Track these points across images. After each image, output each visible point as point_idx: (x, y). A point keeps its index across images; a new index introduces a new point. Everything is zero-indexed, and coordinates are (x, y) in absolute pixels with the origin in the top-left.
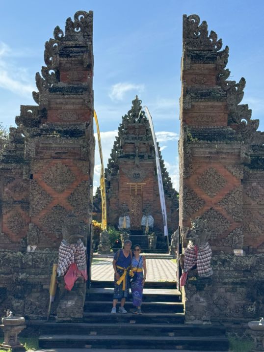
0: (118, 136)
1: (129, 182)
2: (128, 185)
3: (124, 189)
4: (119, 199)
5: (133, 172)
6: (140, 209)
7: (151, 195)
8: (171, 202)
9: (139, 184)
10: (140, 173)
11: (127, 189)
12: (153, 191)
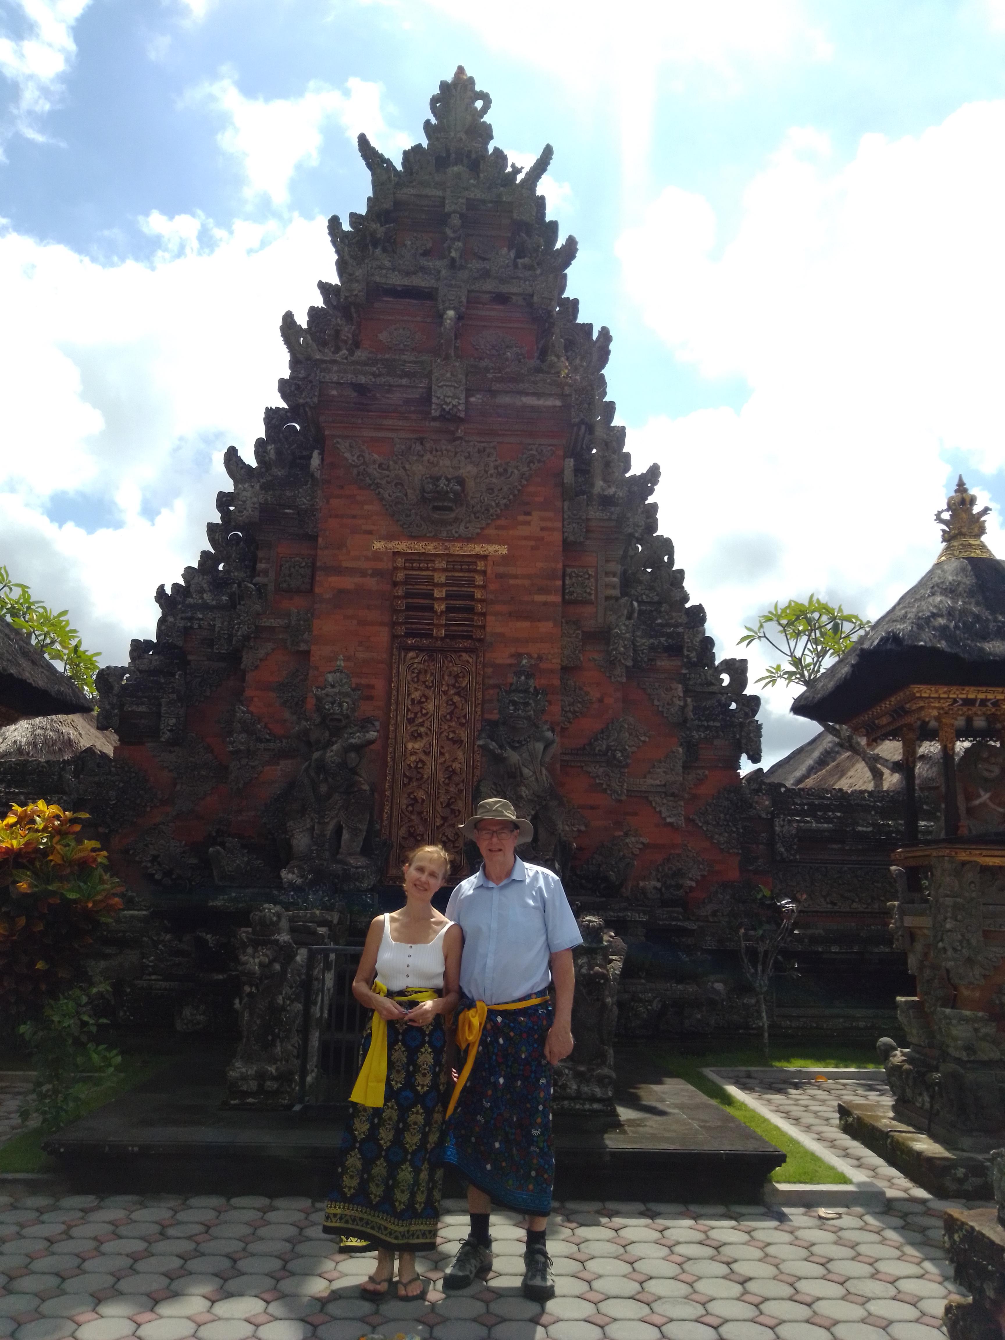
0: (334, 280)
1: (390, 537)
2: (377, 556)
3: (348, 582)
4: (307, 653)
5: (419, 470)
6: (463, 734)
7: (546, 627)
8: (679, 689)
9: (457, 549)
10: (468, 470)
11: (372, 583)
12: (556, 598)
